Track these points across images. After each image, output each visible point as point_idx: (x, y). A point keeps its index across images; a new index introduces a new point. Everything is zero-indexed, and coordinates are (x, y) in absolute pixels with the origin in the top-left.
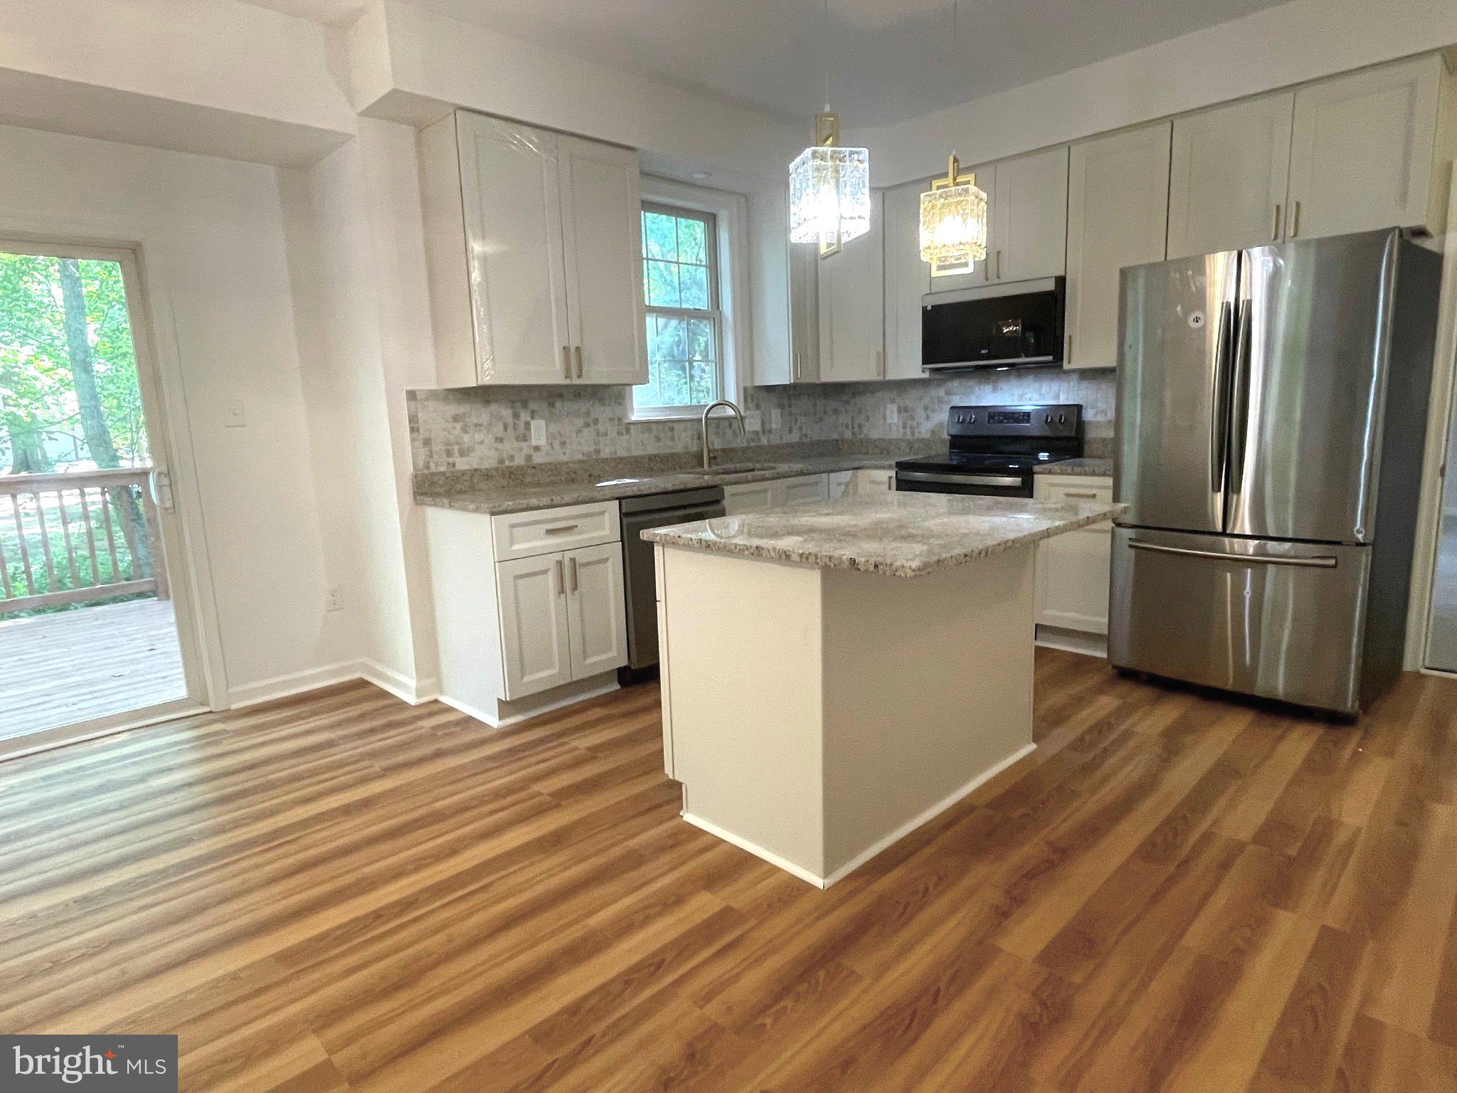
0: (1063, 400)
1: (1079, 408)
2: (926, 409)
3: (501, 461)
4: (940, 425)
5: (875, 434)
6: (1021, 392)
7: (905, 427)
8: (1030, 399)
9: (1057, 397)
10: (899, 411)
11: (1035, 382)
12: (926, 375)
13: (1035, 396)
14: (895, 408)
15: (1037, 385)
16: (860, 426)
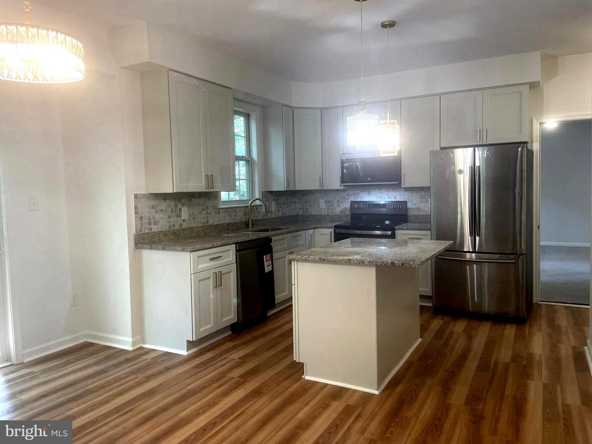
0: (398, 199)
1: (405, 202)
2: (338, 201)
3: (170, 227)
4: (345, 209)
5: (314, 213)
6: (380, 195)
7: (328, 210)
8: (384, 199)
9: (396, 198)
10: (325, 202)
11: (386, 191)
12: (342, 188)
13: (386, 197)
14: (324, 201)
15: (387, 193)
16: (307, 209)
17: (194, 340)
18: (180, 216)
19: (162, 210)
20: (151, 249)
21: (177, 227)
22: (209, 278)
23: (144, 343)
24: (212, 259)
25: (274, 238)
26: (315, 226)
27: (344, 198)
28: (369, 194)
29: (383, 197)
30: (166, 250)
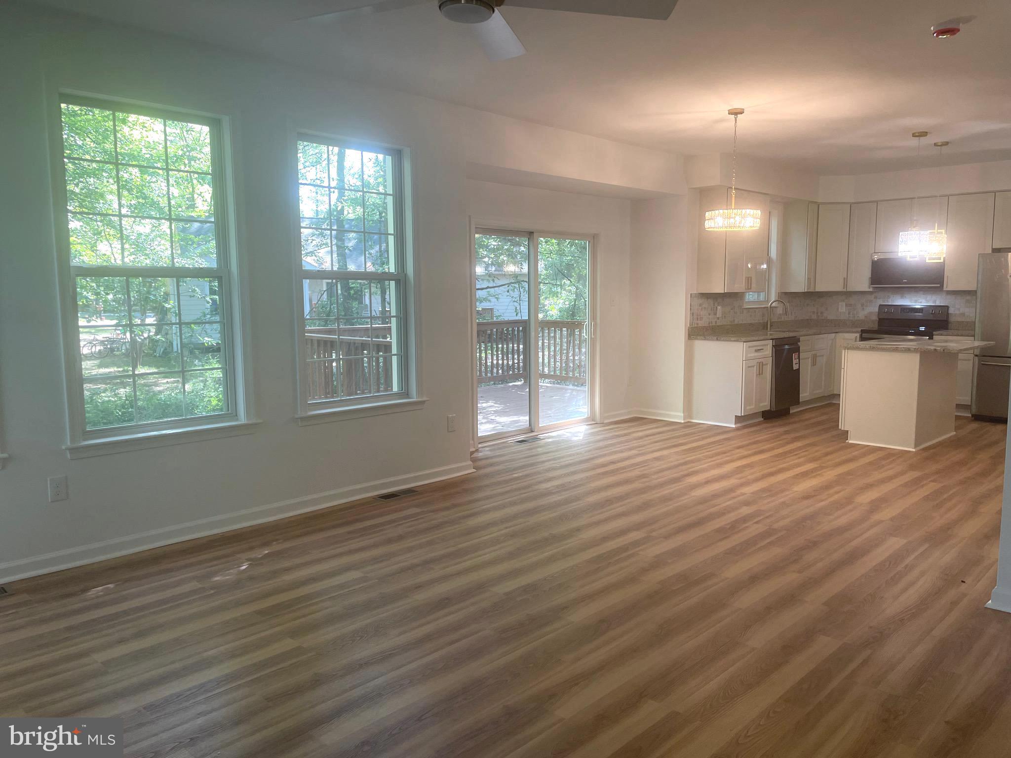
0: (938, 303)
1: (947, 307)
2: (862, 305)
3: (709, 323)
4: (871, 313)
5: (830, 317)
6: (916, 299)
7: (849, 314)
8: (921, 303)
9: (935, 301)
10: (846, 305)
11: (923, 294)
12: (871, 290)
13: (924, 301)
14: (844, 304)
15: (925, 296)
16: (822, 313)
17: (742, 415)
18: (715, 314)
19: (705, 308)
20: (705, 339)
21: (714, 324)
22: (753, 366)
23: (691, 418)
24: (757, 351)
25: (801, 339)
26: (837, 331)
27: (871, 301)
28: (902, 297)
29: (920, 301)
30: (720, 340)
